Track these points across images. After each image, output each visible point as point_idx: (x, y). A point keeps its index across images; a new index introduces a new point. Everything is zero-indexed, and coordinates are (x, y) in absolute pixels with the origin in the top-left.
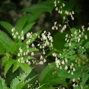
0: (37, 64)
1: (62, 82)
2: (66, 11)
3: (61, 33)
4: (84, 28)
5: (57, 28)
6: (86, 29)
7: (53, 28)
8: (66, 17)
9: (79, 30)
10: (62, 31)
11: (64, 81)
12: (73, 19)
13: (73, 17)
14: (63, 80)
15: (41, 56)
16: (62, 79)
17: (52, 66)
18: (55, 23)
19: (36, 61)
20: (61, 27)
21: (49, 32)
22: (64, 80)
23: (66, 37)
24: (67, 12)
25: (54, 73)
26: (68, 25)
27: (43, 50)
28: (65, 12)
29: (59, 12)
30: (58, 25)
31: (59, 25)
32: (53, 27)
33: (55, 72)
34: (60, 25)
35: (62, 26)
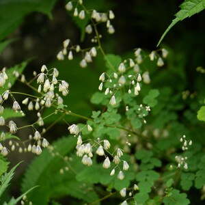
0: (21, 150)
1: (85, 192)
2: (94, 11)
3: (81, 67)
4: (141, 53)
5: (70, 57)
6: (145, 56)
7: (60, 56)
8: (93, 27)
9: (131, 60)
10: (83, 64)
11: (91, 191)
12: (111, 30)
13: (111, 26)
14: (87, 187)
15: (37, 132)
16: (84, 185)
17: (57, 154)
18: (66, 43)
19: (17, 144)
20: (80, 52)
21: (55, 69)
22: (90, 188)
23: (101, 81)
24: (98, 14)
25: (64, 170)
26: (99, 47)
27: (39, 114)
28: (91, 14)
29: (76, 14)
30: (72, 48)
31: (76, 47)
32: (61, 53)
33: (67, 169)
34: (78, 48)
35: (83, 51)
